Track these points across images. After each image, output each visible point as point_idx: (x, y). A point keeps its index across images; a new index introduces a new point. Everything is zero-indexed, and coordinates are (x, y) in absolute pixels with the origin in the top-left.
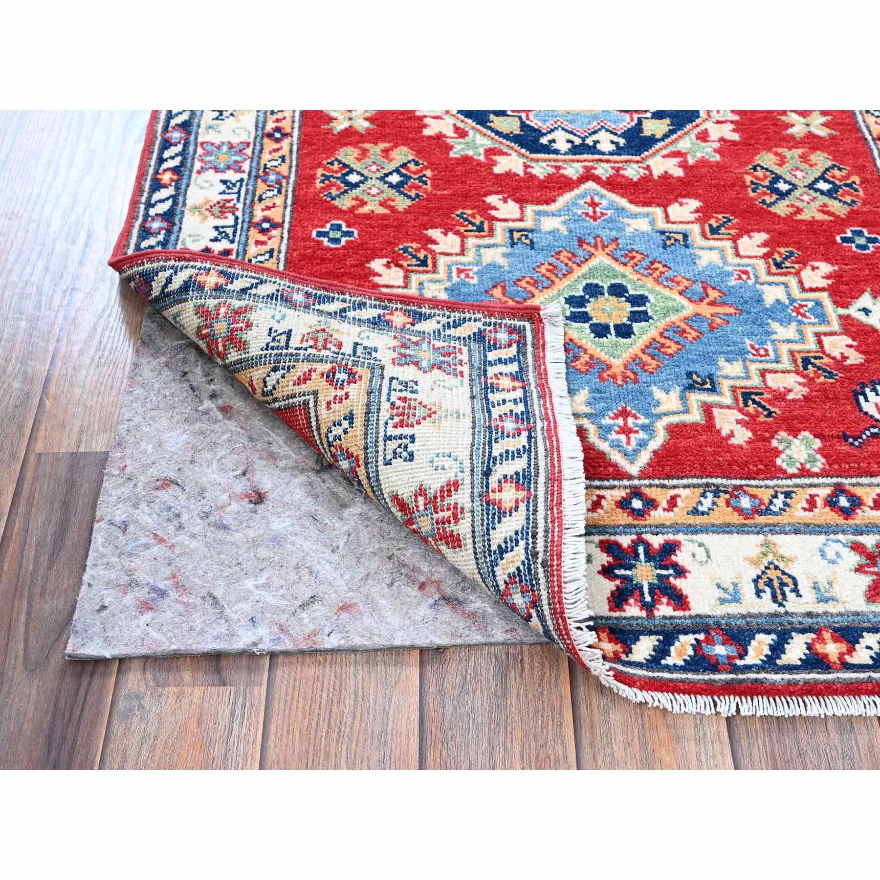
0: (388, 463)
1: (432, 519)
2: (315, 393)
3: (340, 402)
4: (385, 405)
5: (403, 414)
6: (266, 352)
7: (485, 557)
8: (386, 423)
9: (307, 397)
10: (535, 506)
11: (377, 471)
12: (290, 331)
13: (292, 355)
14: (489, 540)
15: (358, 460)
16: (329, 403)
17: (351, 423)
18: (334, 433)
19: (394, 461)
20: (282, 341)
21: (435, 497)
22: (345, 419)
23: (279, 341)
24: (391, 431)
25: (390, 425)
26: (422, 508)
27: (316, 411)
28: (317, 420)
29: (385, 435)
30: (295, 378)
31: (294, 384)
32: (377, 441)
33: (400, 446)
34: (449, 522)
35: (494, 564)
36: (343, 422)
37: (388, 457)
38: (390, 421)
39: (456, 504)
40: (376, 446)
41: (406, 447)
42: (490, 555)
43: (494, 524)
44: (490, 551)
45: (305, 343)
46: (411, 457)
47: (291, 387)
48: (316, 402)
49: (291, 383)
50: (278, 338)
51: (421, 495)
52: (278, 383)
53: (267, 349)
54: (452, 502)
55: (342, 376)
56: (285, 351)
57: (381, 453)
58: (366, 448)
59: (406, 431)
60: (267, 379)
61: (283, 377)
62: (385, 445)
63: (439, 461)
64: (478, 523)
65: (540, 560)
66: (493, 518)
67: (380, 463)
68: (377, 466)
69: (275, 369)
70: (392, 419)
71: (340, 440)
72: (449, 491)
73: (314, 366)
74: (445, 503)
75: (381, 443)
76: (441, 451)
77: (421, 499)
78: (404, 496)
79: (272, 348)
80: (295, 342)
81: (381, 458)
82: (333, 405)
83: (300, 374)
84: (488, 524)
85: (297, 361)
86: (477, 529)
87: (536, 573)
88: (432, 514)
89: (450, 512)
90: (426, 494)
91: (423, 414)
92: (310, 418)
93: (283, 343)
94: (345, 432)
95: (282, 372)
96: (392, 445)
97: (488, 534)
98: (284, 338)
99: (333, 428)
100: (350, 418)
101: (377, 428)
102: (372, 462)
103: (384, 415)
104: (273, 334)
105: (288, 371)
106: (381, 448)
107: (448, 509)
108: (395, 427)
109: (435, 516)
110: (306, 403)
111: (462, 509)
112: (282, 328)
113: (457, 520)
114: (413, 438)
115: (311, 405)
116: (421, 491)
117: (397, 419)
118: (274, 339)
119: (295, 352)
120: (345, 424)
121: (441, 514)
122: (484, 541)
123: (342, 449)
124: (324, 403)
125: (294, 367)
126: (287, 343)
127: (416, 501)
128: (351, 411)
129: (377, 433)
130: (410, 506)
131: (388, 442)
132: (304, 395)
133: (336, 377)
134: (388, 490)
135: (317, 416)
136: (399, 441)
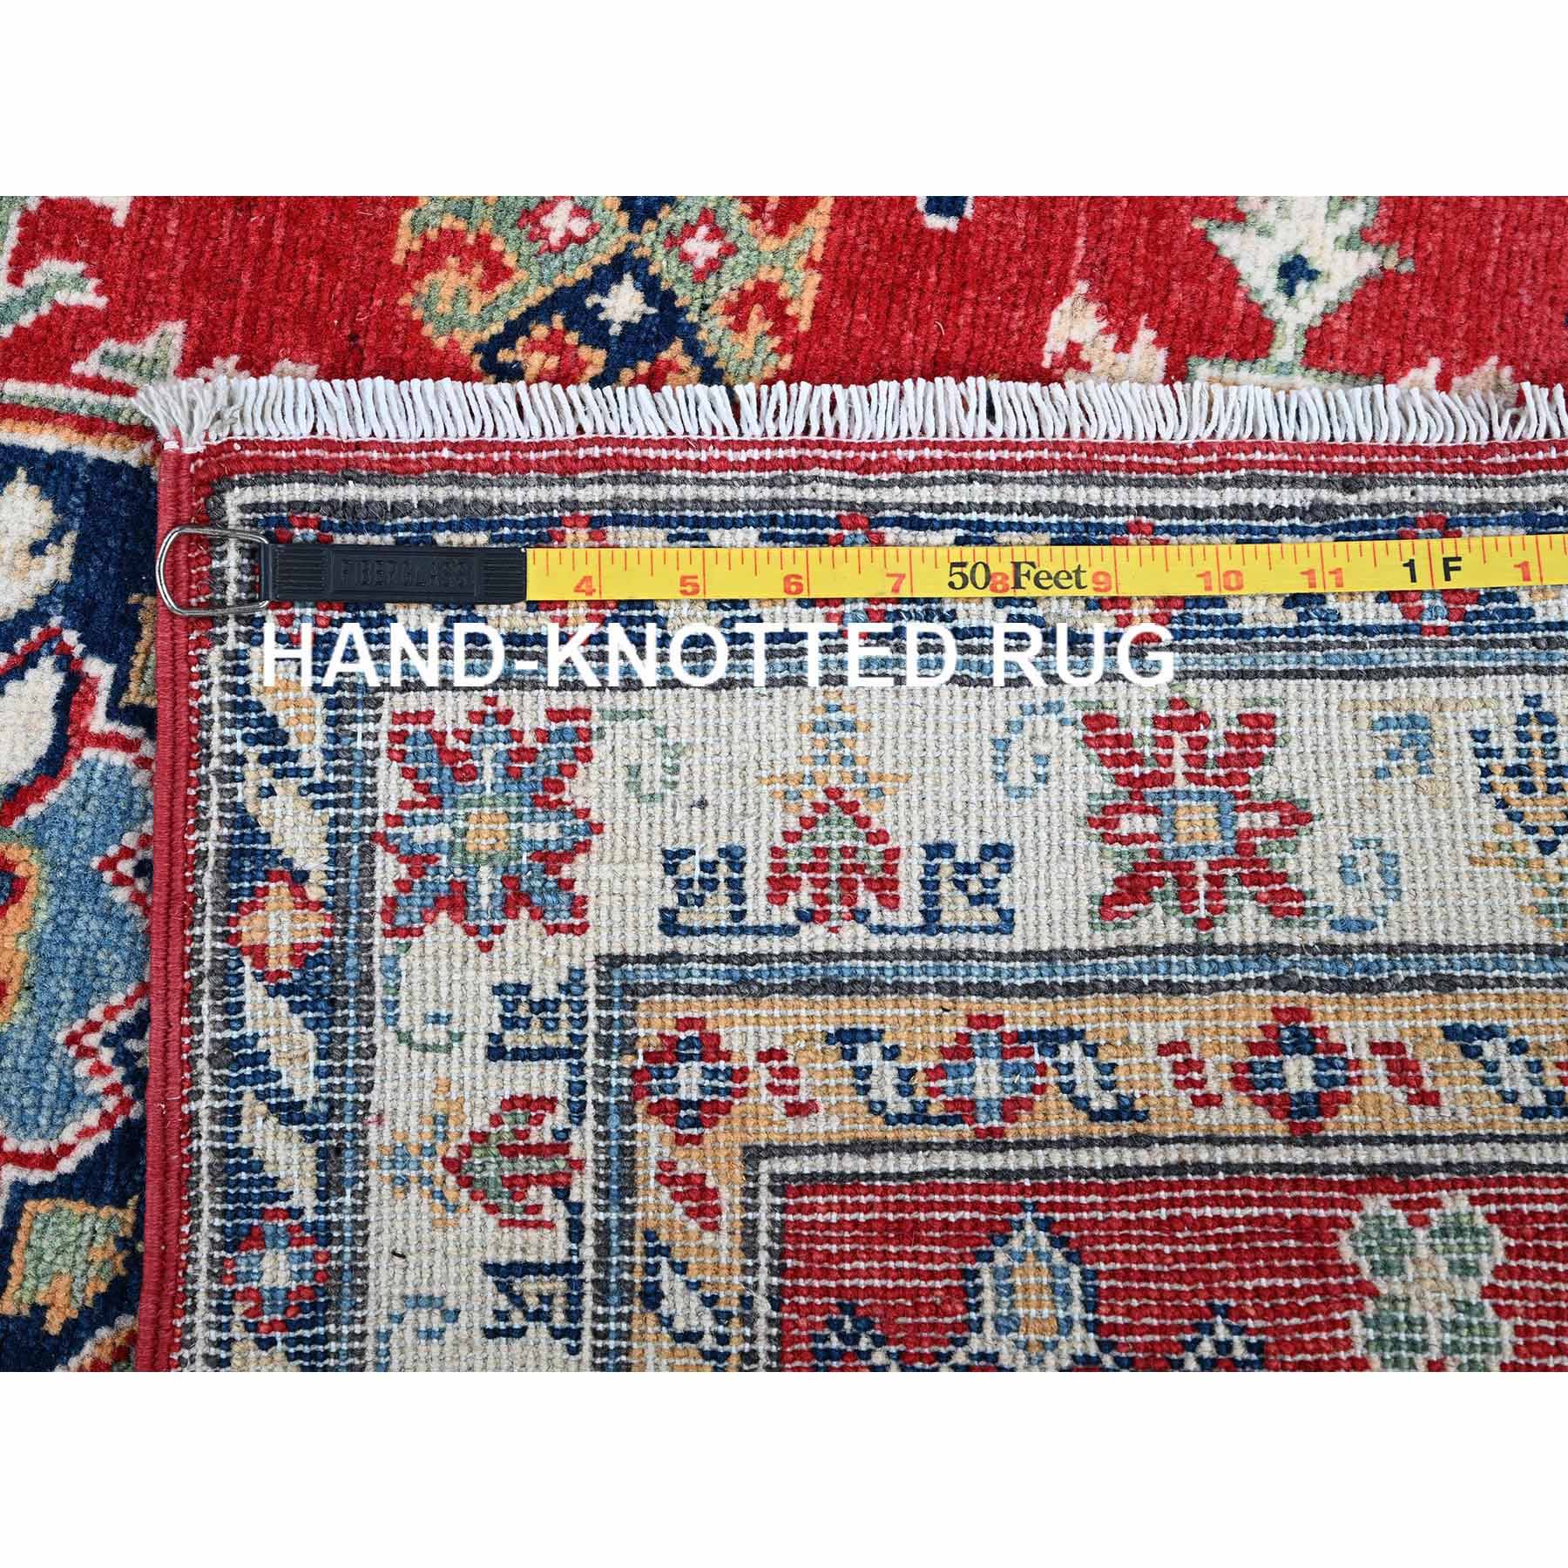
0: (1007, 922)
1: (1188, 794)
2: (752, 1155)
3: (793, 1073)
4: (814, 937)
5: (847, 886)
6: (587, 1338)
7: (1314, 645)
8: (882, 929)
9: (765, 1179)
10: (1179, 511)
11: (1026, 955)
12: (491, 1269)
13: (603, 1249)
14: (1270, 631)
15: (982, 1021)
16: (795, 1110)
17: (868, 1036)
18: (890, 1094)
19: (1004, 903)
20: (546, 1288)
21: (1129, 780)
22: (853, 1056)
23: (547, 1299)
24: (910, 912)
25: (889, 918)
26: (1152, 824)
27: (814, 1149)
28: (841, 1149)
29: (922, 929)
30: (693, 1226)
31: (715, 1227)
32: (939, 955)
33: (962, 886)
34: (1204, 742)
35: (1332, 623)
36: (861, 1061)
37: (992, 918)
38: (875, 919)
39: (1156, 721)
40: (954, 955)
41: (967, 868)
42: (1311, 630)
43: (1226, 619)
44: (1298, 631)
45: (546, 1215)
46: (999, 852)
47: (724, 1240)
48: (784, 1151)
49: (708, 1237)
50: (532, 1303)
51: (1117, 824)
52: (699, 1285)
53: (577, 1334)
54: (1148, 731)
55: (689, 1080)
56: (588, 1272)
57: (976, 942)
58: (954, 990)
59: (910, 870)
60: (680, 1326)
61: (682, 1268)
62: (951, 930)
63: (1021, 771)
64: (1219, 662)
65: (1339, 498)
66: (1212, 620)
67: (1004, 943)
68: (1012, 956)
69: (652, 1297)
70: (867, 913)
71: (913, 1072)
72: (1118, 740)
73: (647, 1170)
74: (1148, 751)
75: (946, 942)
76: (988, 765)
77: (1130, 824)
78: (1111, 872)
79: (574, 1315)
80: (552, 1246)
81: (990, 943)
82: (803, 1097)
83: (679, 1211)
84: (1227, 634)
85: (626, 1228)
86: (1237, 664)
87: (1374, 508)
88: (1174, 795)
89: (1176, 735)
90: (1117, 809)
91: (849, 827)
92: (828, 1175)
93: (559, 1284)
94: (892, 1053)
95: (665, 1270)
96: (954, 908)
97: (1253, 632)
98: (530, 1287)
99: (875, 1095)
100: (847, 1039)
101: (896, 953)
102: (998, 972)
103: (853, 936)
104: (517, 1320)
105: (666, 1251)
106: (962, 942)
107: (1168, 742)
108: (892, 903)
109: (1180, 783)
110: (781, 1184)
111: (1172, 703)
112: (485, 1299)
113: (1201, 719)
114: (936, 850)
115: (791, 1166)
116: (1103, 821)
117: (866, 899)
118: (538, 1316)
119: (589, 1238)
120: (868, 1055)
121: (1179, 766)
122: (1270, 647)
123: (938, 1072)
124: (791, 1125)
125: (650, 1235)
126: (554, 1269)
127: (1133, 838)
128: (828, 1038)
129: (911, 954)
130: (1142, 858)
131: (946, 919)
132: (754, 1193)
133: (695, 1097)
134: (1085, 930)
135: (830, 1148)
136: (946, 888)
